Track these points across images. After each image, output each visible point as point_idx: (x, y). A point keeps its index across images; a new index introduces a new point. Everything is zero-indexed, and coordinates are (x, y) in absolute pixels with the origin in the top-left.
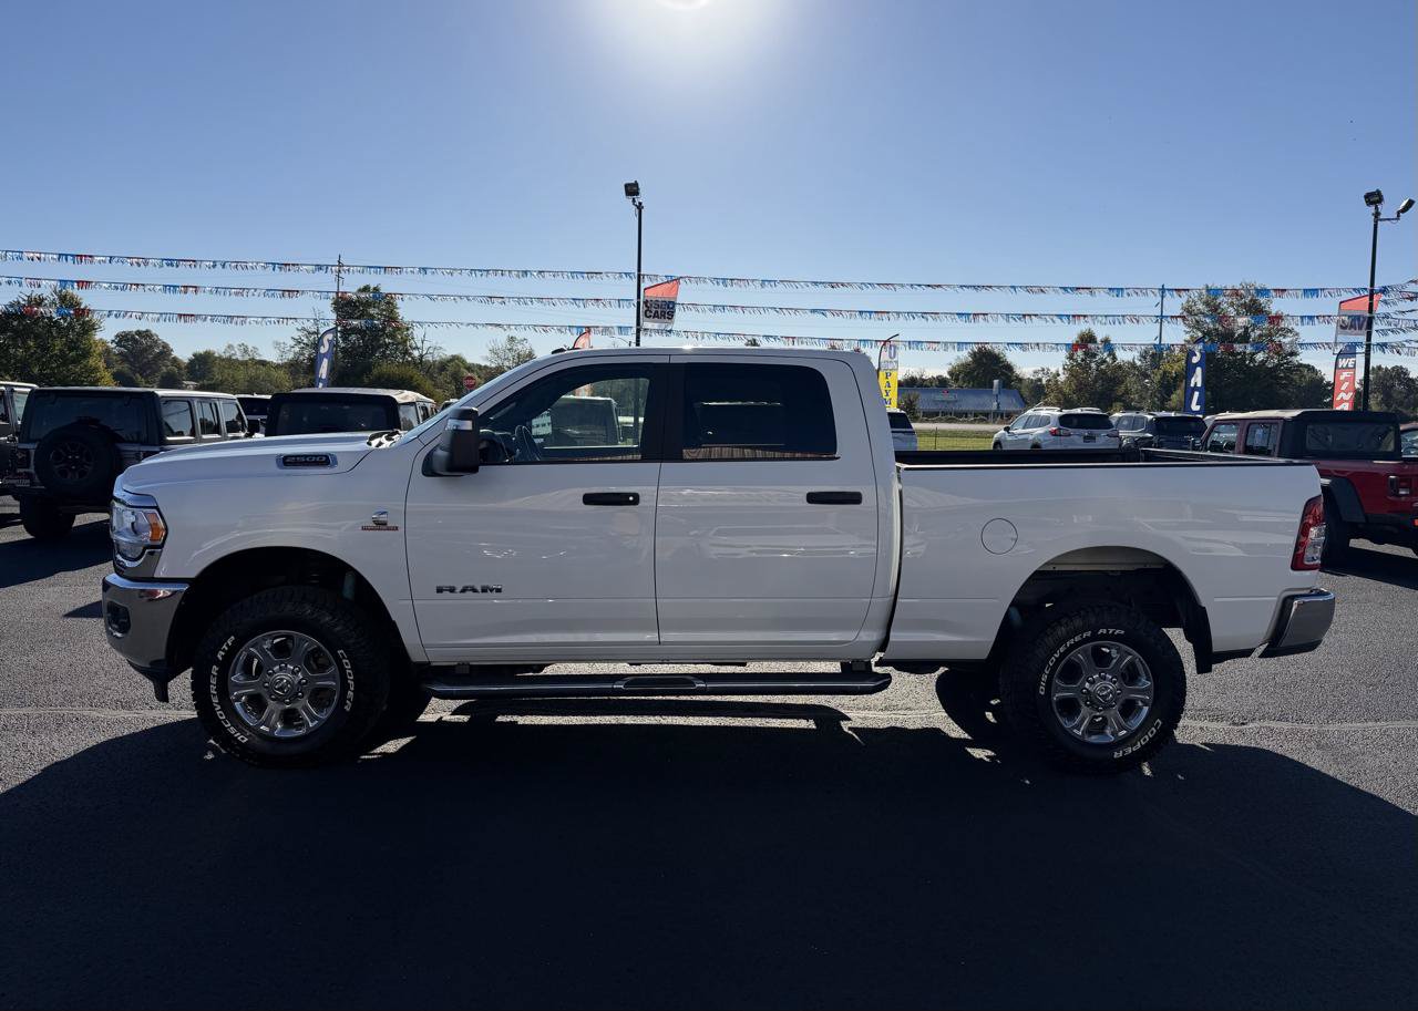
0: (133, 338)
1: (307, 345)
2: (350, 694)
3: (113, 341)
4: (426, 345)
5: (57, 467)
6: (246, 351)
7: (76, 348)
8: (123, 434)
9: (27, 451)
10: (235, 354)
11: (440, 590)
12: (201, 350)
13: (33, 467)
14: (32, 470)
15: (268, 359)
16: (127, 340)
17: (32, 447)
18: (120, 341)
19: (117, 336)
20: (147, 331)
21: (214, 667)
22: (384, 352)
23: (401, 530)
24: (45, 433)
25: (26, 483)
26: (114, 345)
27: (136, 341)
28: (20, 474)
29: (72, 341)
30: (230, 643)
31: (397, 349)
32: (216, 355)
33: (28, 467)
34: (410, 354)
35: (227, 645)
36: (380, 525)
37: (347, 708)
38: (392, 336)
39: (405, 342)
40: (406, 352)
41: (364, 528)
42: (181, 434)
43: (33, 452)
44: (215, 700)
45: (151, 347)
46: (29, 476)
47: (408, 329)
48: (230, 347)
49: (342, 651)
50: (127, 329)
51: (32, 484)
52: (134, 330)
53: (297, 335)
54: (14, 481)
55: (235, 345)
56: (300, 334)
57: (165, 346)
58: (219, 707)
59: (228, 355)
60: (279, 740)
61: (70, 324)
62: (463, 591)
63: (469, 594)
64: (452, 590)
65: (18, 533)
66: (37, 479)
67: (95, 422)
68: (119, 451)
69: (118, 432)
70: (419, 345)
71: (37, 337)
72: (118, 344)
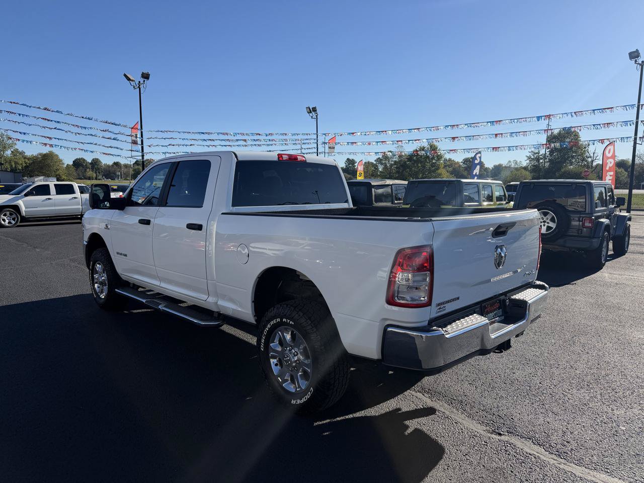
0: (470, 161)
6: (516, 163)
10: (511, 165)
12: (497, 164)
16: (467, 162)
31: (578, 158)
32: (503, 166)
34: (586, 161)
38: (576, 152)
39: (583, 154)
40: (583, 160)
47: (585, 148)
48: (510, 162)
50: (467, 157)
52: (470, 157)
53: (528, 154)
55: (512, 161)
56: (530, 154)
59: (508, 165)
70: (592, 155)
72: (464, 163)
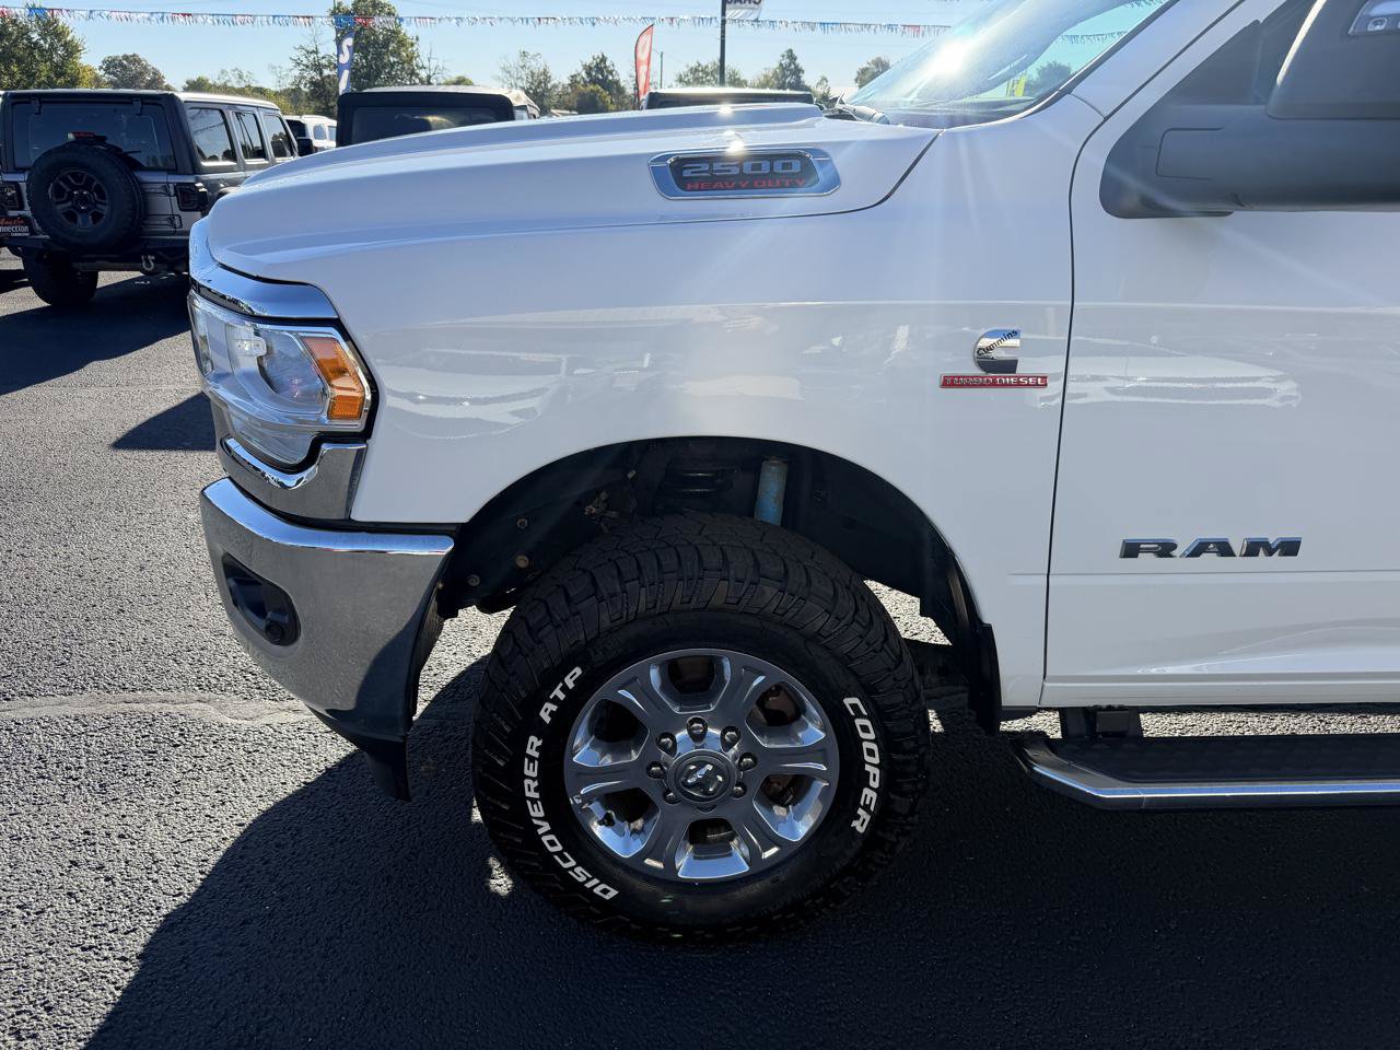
0: (121, 64)
1: (307, 66)
2: (869, 795)
3: (101, 68)
4: (433, 63)
5: (59, 207)
6: (241, 77)
7: (63, 74)
8: (141, 159)
9: (16, 185)
10: (229, 81)
11: (1131, 550)
13: (27, 207)
14: (27, 212)
15: (265, 86)
16: (115, 67)
17: (21, 178)
18: (108, 68)
19: (104, 62)
20: (134, 55)
21: (533, 739)
22: (389, 73)
23: (1055, 387)
24: (33, 159)
25: (22, 231)
26: (102, 72)
27: (124, 67)
28: (14, 218)
29: (57, 66)
30: (570, 682)
31: (403, 68)
32: (210, 82)
33: (21, 208)
34: (417, 75)
35: (565, 689)
36: (996, 370)
37: (860, 826)
38: (396, 53)
39: (411, 60)
40: (413, 73)
41: (949, 382)
42: (214, 158)
43: (24, 186)
44: (537, 812)
45: (141, 73)
46: (25, 221)
47: (412, 45)
49: (856, 701)
50: (113, 54)
51: (32, 231)
52: (121, 55)
53: (296, 54)
54: (8, 229)
56: (299, 53)
57: (156, 73)
58: (546, 827)
59: (223, 81)
60: (688, 886)
61: (51, 45)
62: (1199, 550)
63: (1209, 559)
64: (1165, 549)
65: (26, 300)
66: (37, 227)
67: (102, 140)
68: (142, 183)
69: (134, 156)
70: (426, 64)
71: (20, 61)
72: (107, 70)
